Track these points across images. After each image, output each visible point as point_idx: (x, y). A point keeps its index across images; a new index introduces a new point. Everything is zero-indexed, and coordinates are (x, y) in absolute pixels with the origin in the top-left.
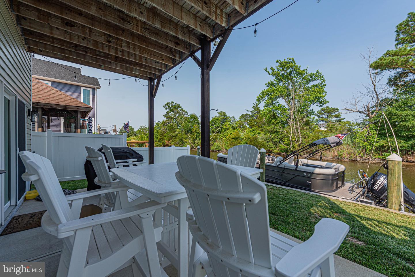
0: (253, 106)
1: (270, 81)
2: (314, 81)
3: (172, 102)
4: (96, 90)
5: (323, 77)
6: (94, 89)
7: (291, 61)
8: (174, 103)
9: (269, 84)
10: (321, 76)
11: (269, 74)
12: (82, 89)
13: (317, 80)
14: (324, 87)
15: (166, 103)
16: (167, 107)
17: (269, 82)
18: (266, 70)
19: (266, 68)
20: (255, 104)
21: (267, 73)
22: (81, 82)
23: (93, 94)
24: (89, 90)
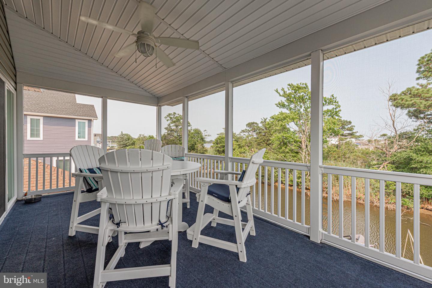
0: (261, 121)
1: (281, 101)
2: (328, 105)
3: (174, 113)
4: (93, 122)
5: (338, 103)
6: (90, 121)
7: (304, 86)
8: (176, 114)
9: (279, 104)
10: (335, 102)
11: (280, 95)
12: (77, 121)
13: (332, 105)
14: (339, 113)
15: (167, 114)
16: (168, 118)
17: (279, 102)
18: (277, 91)
19: (277, 89)
20: (264, 119)
21: (278, 94)
22: (76, 114)
23: (90, 126)
24: (85, 122)
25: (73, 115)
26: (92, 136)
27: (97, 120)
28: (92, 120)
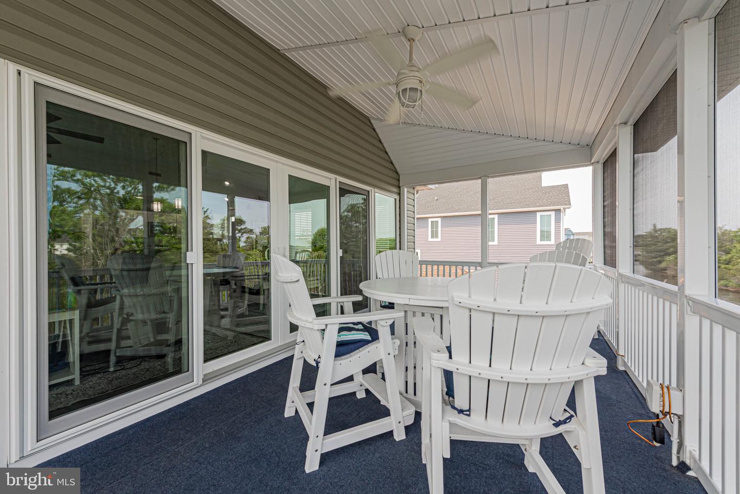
4: (563, 212)
6: (558, 211)
12: (539, 214)
22: (537, 204)
23: (558, 220)
24: (550, 215)
25: (534, 207)
26: (561, 235)
27: (569, 208)
28: (562, 209)
